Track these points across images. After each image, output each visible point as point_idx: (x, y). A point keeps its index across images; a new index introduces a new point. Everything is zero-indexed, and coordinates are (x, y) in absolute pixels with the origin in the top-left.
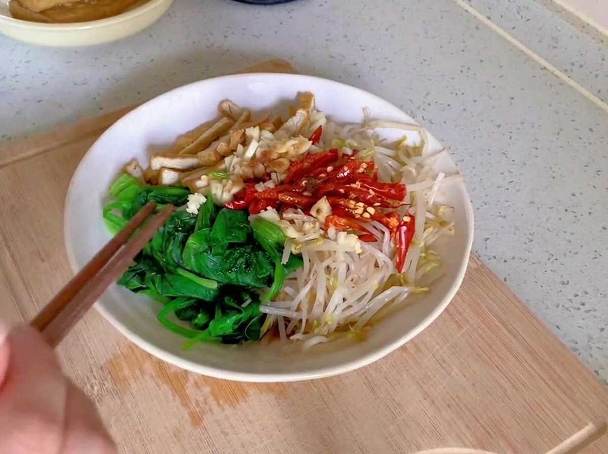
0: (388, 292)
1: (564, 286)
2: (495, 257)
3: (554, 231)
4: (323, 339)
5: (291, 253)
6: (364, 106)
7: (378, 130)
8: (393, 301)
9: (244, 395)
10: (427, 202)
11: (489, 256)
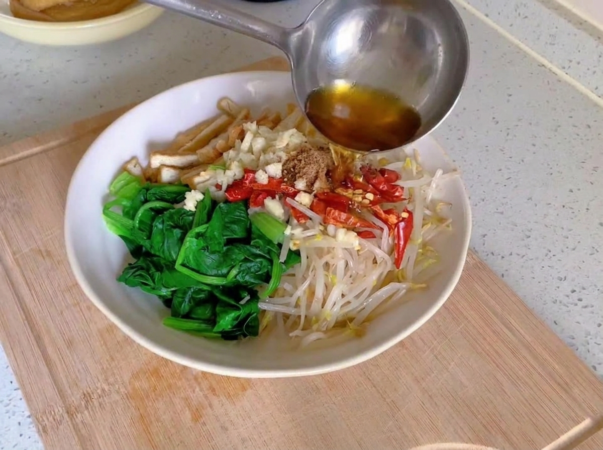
0: (386, 288)
1: (562, 282)
2: (492, 253)
3: (551, 227)
4: (322, 335)
5: (290, 250)
8: (391, 297)
10: (426, 198)
11: (486, 252)
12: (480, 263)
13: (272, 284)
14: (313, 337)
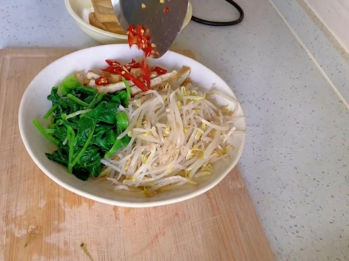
0: (176, 177)
1: (292, 218)
2: (258, 189)
3: (301, 188)
4: (126, 188)
5: (127, 135)
6: (214, 82)
7: (216, 95)
8: (176, 183)
9: (80, 203)
10: (223, 140)
11: (255, 187)
12: (244, 188)
13: (111, 150)
14: (121, 187)
